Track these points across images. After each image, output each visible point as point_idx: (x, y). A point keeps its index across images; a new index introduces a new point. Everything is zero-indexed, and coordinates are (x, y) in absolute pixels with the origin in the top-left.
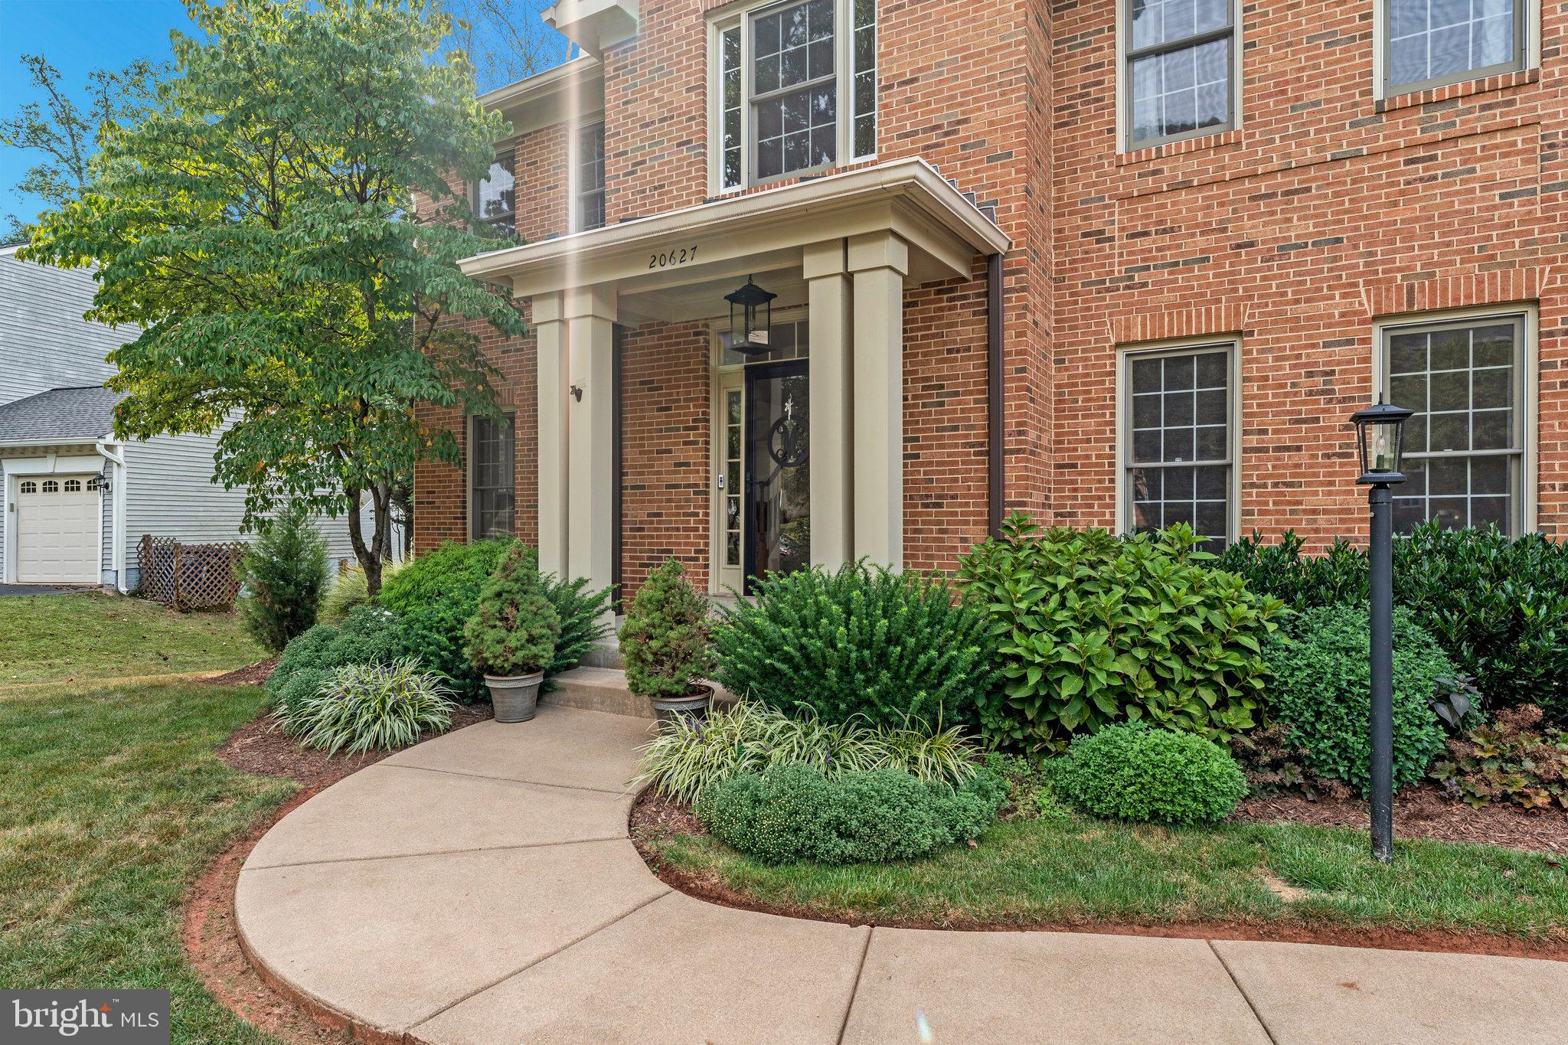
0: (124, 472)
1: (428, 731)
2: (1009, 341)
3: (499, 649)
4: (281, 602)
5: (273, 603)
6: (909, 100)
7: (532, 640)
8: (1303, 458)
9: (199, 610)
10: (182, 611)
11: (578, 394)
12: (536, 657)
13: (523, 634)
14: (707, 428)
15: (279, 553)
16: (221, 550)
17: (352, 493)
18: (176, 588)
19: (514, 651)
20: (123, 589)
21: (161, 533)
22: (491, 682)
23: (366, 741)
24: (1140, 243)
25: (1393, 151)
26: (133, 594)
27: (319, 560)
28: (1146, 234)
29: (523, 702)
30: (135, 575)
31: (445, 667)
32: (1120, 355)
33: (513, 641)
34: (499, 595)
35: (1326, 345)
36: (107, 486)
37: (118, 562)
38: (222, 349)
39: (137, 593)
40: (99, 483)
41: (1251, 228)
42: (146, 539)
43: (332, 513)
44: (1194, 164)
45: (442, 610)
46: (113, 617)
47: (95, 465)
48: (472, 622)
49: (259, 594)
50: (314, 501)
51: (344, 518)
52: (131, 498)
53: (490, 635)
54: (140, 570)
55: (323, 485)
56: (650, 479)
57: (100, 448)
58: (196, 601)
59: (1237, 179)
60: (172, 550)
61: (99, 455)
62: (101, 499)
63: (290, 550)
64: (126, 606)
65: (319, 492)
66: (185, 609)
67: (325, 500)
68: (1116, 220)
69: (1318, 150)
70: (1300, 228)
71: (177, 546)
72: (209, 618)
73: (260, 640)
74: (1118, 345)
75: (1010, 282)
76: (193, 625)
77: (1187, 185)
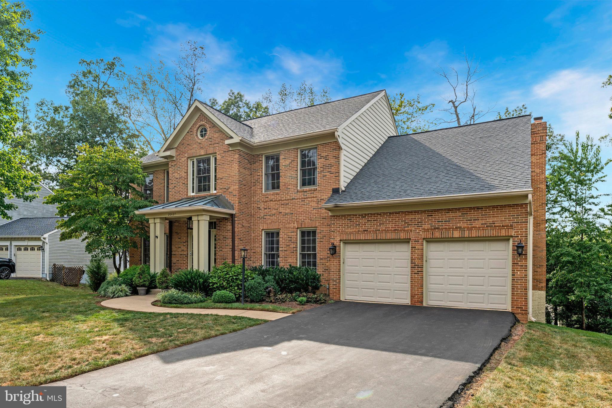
0: (48, 245)
1: (127, 295)
2: (236, 230)
3: (139, 282)
4: (97, 280)
5: (95, 280)
6: (221, 182)
7: (144, 281)
8: (288, 252)
9: (70, 286)
10: (65, 285)
11: (157, 237)
12: (145, 284)
13: (143, 280)
14: (188, 243)
15: (96, 268)
16: (75, 269)
17: (114, 255)
18: (63, 279)
19: (141, 283)
20: (48, 279)
21: (59, 263)
22: (138, 288)
23: (116, 296)
24: (266, 210)
25: (300, 199)
26: (51, 281)
27: (105, 270)
28: (266, 209)
29: (143, 292)
30: (51, 275)
31: (130, 285)
32: (263, 232)
33: (141, 281)
34: (139, 273)
35: (291, 232)
36: (43, 249)
37: (47, 271)
38: (89, 226)
39: (52, 280)
40: (41, 248)
41: (281, 210)
42: (54, 265)
43: (110, 258)
44: (273, 197)
45: (130, 277)
46: (48, 286)
47: (40, 243)
48: (134, 278)
49: (91, 278)
50: (106, 256)
51: (112, 259)
52: (50, 253)
53: (137, 280)
54: (53, 274)
55: (108, 253)
56: (177, 253)
57: (42, 239)
58: (69, 283)
59: (279, 200)
60: (62, 268)
61: (41, 240)
62: (41, 253)
63: (99, 267)
64: (50, 283)
65: (107, 254)
66: (66, 285)
67: (108, 256)
68: (262, 206)
69: (290, 197)
70: (288, 211)
71: (64, 267)
72: (72, 288)
73: (92, 289)
74: (262, 230)
75: (236, 219)
76: (69, 289)
77: (272, 200)
